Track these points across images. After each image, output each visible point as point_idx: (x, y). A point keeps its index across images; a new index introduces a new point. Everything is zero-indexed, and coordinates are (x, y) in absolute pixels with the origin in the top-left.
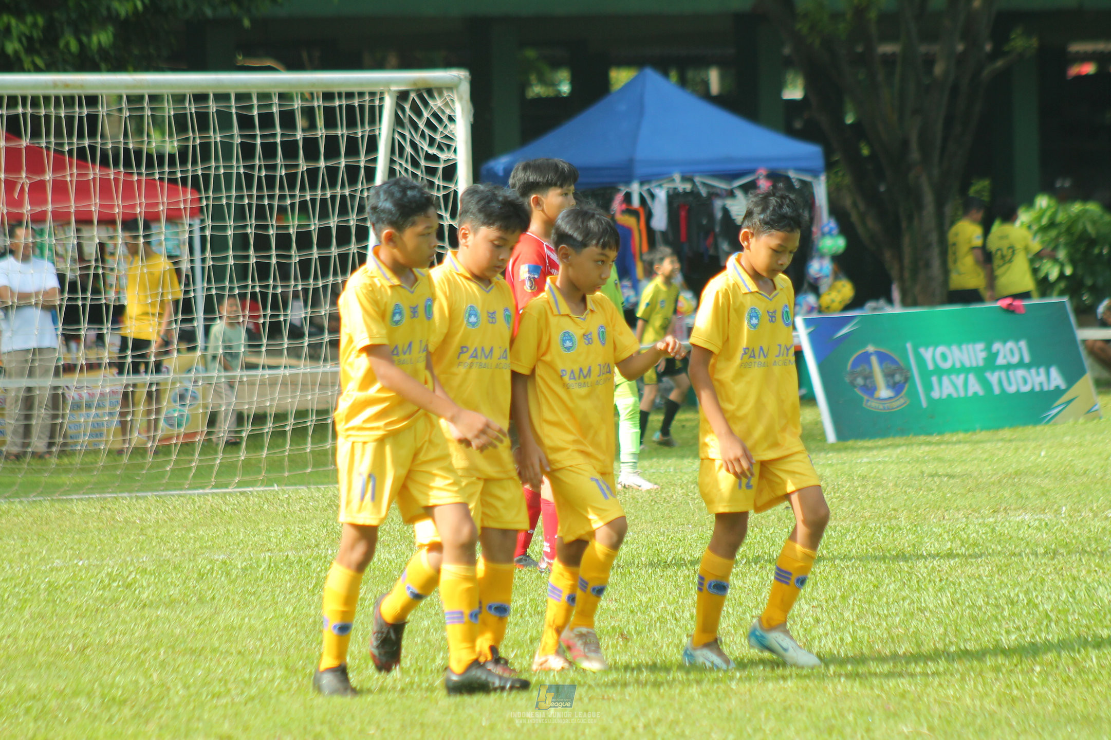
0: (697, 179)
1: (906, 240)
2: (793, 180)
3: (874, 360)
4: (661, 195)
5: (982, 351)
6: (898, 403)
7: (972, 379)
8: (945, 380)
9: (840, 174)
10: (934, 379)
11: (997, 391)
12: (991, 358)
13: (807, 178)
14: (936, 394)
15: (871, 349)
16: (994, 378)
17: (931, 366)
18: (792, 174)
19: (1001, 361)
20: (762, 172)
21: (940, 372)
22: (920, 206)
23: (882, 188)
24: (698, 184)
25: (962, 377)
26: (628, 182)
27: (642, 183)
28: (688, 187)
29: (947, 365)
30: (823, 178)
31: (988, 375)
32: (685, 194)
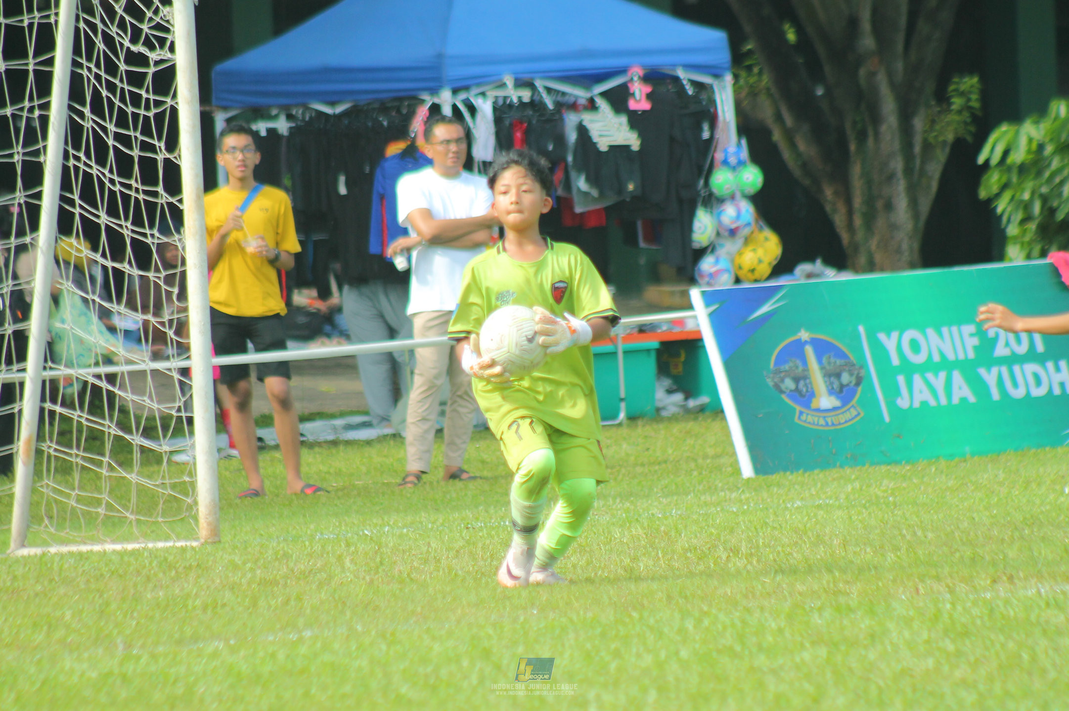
0: (539, 84)
1: (856, 170)
2: (685, 82)
3: (809, 350)
4: (486, 107)
5: (972, 335)
6: (848, 416)
7: (957, 377)
8: (917, 379)
9: (756, 70)
10: (901, 379)
11: (996, 395)
12: (987, 345)
13: (706, 79)
14: (903, 403)
15: (804, 335)
16: (990, 377)
17: (896, 361)
18: (681, 74)
19: (1001, 350)
20: (636, 72)
21: (909, 370)
22: (876, 119)
23: (820, 92)
24: (541, 90)
25: (943, 375)
26: (434, 91)
27: (455, 91)
28: (526, 95)
29: (919, 359)
30: (729, 78)
31: (982, 371)
32: (522, 105)
